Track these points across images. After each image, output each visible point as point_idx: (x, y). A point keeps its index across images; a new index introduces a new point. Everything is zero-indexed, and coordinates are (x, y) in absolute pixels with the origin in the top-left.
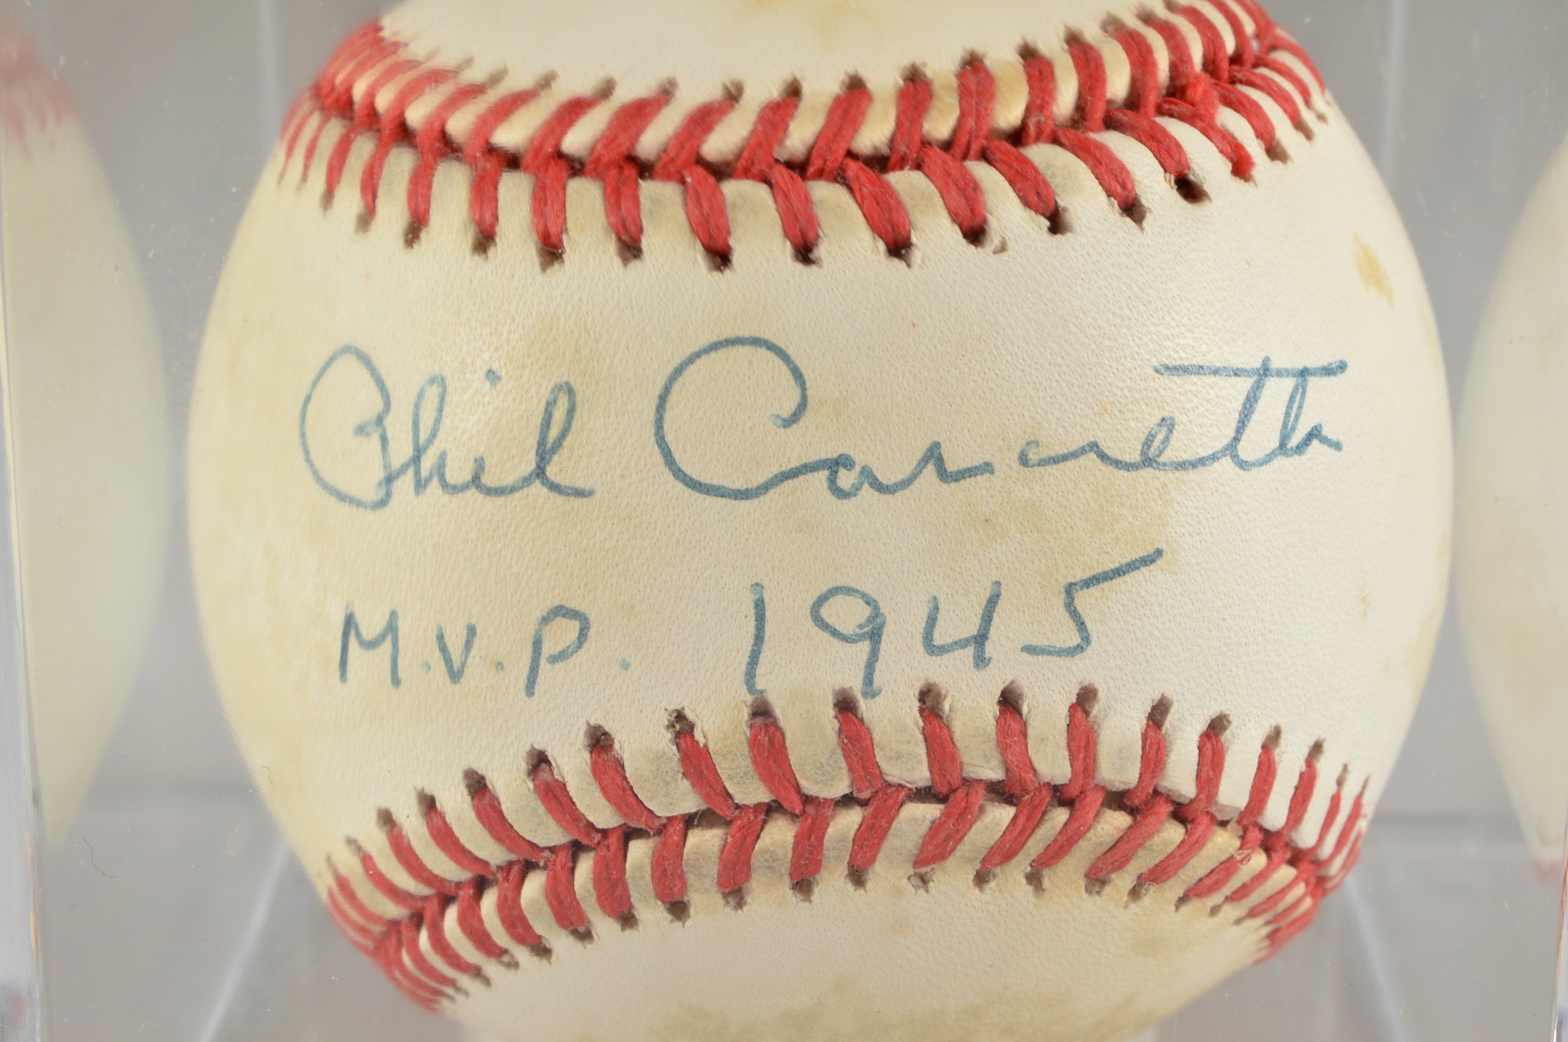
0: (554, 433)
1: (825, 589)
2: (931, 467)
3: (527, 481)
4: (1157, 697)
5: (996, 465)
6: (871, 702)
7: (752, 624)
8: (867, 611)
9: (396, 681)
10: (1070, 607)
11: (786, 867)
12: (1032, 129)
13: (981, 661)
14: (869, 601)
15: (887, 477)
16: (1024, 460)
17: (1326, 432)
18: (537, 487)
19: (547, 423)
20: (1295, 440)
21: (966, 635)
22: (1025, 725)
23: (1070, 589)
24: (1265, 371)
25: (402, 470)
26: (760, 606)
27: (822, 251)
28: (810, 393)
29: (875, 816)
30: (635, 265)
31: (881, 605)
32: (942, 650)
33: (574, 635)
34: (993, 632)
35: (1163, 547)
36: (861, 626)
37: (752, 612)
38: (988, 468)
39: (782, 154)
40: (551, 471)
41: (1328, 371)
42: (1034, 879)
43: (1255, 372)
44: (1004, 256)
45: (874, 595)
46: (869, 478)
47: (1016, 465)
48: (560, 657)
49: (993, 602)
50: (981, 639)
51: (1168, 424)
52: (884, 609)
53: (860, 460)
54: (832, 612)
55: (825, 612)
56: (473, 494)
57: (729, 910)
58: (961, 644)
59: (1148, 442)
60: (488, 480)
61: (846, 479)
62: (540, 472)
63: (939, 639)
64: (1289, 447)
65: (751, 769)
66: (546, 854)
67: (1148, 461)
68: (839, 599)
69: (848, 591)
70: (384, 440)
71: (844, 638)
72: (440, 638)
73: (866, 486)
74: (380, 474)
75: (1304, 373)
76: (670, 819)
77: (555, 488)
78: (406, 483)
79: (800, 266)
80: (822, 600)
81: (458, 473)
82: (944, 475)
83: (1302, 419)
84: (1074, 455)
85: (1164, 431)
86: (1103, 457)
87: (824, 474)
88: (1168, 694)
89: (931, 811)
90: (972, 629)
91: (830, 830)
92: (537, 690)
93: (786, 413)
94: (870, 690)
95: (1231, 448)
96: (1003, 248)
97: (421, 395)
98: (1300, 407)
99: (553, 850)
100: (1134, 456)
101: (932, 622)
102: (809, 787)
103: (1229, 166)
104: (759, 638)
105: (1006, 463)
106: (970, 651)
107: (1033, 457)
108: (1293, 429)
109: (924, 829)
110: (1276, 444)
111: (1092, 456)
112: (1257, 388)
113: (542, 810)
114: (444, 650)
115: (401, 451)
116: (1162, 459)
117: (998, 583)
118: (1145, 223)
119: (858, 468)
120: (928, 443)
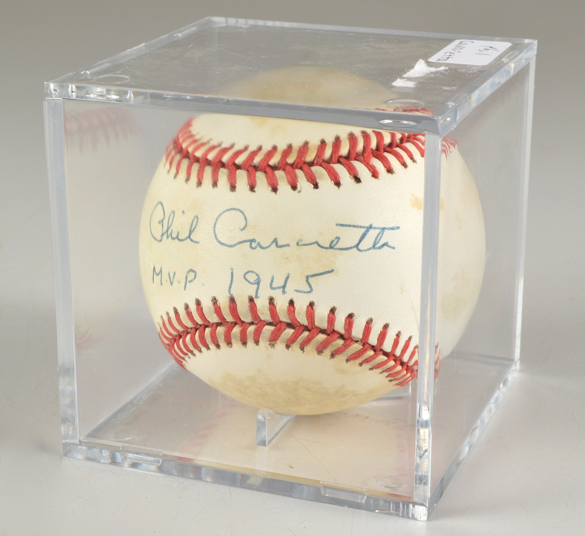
0: (193, 227)
1: (246, 271)
2: (274, 244)
3: (187, 238)
4: (332, 306)
5: (290, 245)
6: (257, 299)
7: (230, 278)
8: (257, 277)
9: (161, 284)
10: (307, 281)
11: (239, 338)
12: (315, 162)
13: (284, 292)
14: (257, 275)
15: (263, 245)
16: (298, 244)
17: (389, 244)
18: (188, 240)
19: (192, 226)
20: (378, 246)
21: (280, 285)
22: (295, 309)
23: (307, 277)
24: (370, 227)
25: (165, 233)
26: (232, 273)
27: (256, 189)
28: (248, 223)
29: (258, 328)
30: (215, 188)
31: (260, 276)
32: (274, 289)
33: (193, 276)
34: (287, 285)
35: (334, 268)
36: (255, 281)
37: (230, 275)
38: (288, 245)
39: (253, 164)
40: (191, 237)
41: (392, 229)
42: (302, 349)
43: (367, 227)
44: (300, 193)
45: (258, 273)
46: (259, 244)
47: (295, 245)
48: (191, 281)
49: (287, 278)
50: (284, 287)
51: (338, 238)
52: (261, 277)
53: (257, 241)
54: (248, 276)
55: (247, 276)
56: (176, 240)
57: (228, 348)
58: (279, 288)
59: (332, 242)
60: (180, 237)
61: (254, 245)
62: (189, 236)
63: (274, 286)
64: (376, 247)
65: (229, 313)
66: (190, 329)
67: (331, 247)
68: (250, 273)
69: (252, 272)
70: (163, 225)
71: (251, 283)
72: (169, 274)
73: (258, 247)
74: (161, 234)
75: (383, 229)
76: (213, 323)
77: (192, 240)
78: (165, 236)
79: (250, 192)
80: (246, 273)
81: (174, 235)
82: (277, 246)
83: (381, 240)
84: (311, 244)
85: (337, 240)
86: (319, 245)
87: (249, 243)
88: (335, 306)
89: (272, 328)
90: (282, 284)
91: (248, 330)
92: (187, 289)
93: (242, 227)
94: (257, 297)
95: (357, 246)
96: (299, 192)
97: (170, 216)
98: (381, 237)
99: (191, 328)
100: (327, 245)
101: (272, 281)
102: (243, 319)
103: (371, 174)
104: (232, 281)
105: (293, 244)
106: (281, 290)
107: (300, 243)
108: (378, 243)
109: (270, 333)
110: (372, 246)
111: (316, 245)
112: (367, 231)
113: (187, 318)
114: (170, 277)
115: (165, 228)
116: (335, 247)
117: (289, 274)
118: (340, 188)
119: (257, 243)
120: (274, 238)
